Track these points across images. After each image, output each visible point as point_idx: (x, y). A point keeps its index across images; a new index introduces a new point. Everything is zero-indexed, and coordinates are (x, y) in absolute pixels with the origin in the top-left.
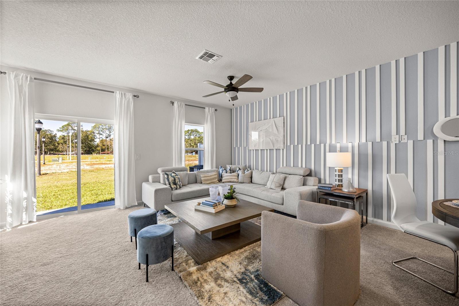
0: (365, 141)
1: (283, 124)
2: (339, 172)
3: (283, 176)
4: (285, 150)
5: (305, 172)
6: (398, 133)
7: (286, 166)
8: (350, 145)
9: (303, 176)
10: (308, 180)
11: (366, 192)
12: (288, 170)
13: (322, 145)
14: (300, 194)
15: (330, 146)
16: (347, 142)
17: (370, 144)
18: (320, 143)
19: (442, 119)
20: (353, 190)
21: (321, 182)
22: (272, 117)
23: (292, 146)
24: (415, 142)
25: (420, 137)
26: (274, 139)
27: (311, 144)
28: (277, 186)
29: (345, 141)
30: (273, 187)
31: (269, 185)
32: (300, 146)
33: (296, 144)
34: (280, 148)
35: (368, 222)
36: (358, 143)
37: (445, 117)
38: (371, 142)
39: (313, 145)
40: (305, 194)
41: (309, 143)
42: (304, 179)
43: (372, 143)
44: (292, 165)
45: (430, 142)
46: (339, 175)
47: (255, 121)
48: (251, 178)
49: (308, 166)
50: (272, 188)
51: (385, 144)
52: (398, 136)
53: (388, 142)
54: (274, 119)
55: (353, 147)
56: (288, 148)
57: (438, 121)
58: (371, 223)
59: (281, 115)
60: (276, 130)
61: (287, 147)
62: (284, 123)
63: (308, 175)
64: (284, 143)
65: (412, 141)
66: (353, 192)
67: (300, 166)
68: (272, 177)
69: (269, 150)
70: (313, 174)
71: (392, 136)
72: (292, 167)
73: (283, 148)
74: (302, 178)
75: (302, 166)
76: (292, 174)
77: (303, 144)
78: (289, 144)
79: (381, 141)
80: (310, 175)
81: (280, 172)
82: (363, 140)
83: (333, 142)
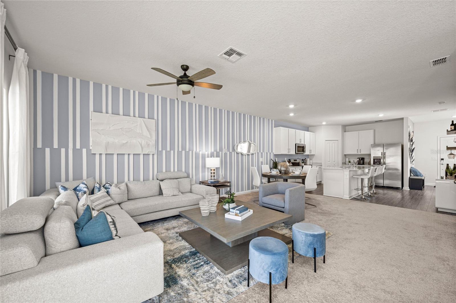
2: (213, 171)
6: (225, 148)
7: (157, 172)
8: (206, 153)
15: (196, 153)
17: (215, 153)
18: (189, 151)
22: (137, 115)
23: (164, 151)
26: (143, 142)
29: (204, 151)
32: (172, 152)
33: (168, 150)
34: (149, 153)
36: (210, 152)
39: (183, 152)
41: (180, 150)
44: (164, 171)
45: (233, 153)
51: (221, 153)
54: (142, 118)
55: (208, 155)
59: (150, 116)
60: (148, 132)
61: (159, 152)
62: (156, 126)
64: (156, 148)
65: (229, 152)
67: (172, 170)
69: (133, 155)
73: (153, 154)
77: (175, 150)
78: (160, 149)
79: (219, 151)
82: (213, 151)
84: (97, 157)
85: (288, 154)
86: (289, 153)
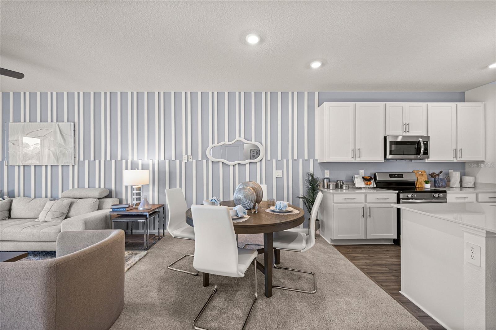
0: (163, 159)
1: (73, 132)
2: (137, 190)
3: (67, 202)
4: (76, 167)
5: (101, 193)
6: (186, 154)
7: (78, 187)
8: (151, 163)
9: (98, 199)
10: (105, 202)
11: (163, 207)
12: (78, 194)
13: (124, 162)
14: (85, 222)
15: (132, 163)
16: (148, 160)
17: (167, 162)
18: (122, 160)
19: (211, 145)
20: (147, 207)
21: (122, 203)
22: (55, 120)
23: (87, 162)
24: (197, 161)
25: (200, 158)
26: (57, 151)
27: (111, 160)
28: (55, 217)
29: (146, 158)
30: (48, 219)
31: (41, 217)
32: (97, 162)
33: (92, 159)
34: (68, 164)
35: (165, 234)
36: (157, 161)
37: (213, 144)
38: (167, 160)
39: (113, 162)
40: (92, 221)
41: (108, 159)
42: (99, 202)
43: (169, 161)
44: (87, 186)
45: (205, 161)
46: (137, 193)
47: (22, 120)
48: (10, 210)
49: (107, 187)
50: (46, 221)
51: (178, 162)
52: (187, 156)
53: (180, 161)
54: (58, 123)
55: (153, 165)
56: (81, 165)
57: (209, 146)
58: (167, 234)
59: (70, 119)
60: (61, 139)
61: (80, 163)
62: (75, 131)
63: (106, 197)
64: (75, 157)
65: (195, 161)
66: (148, 209)
67: (97, 186)
68: (49, 204)
69: (50, 166)
70: (114, 194)
71: (183, 156)
72: (86, 188)
73: (73, 165)
74: (96, 201)
75: (99, 187)
76: (83, 197)
77: (101, 160)
78: (82, 159)
79: (175, 160)
80: (109, 196)
81: (66, 196)
82: (162, 158)
83: (135, 159)
84: (16, 168)
85: (353, 160)
86: (358, 160)
